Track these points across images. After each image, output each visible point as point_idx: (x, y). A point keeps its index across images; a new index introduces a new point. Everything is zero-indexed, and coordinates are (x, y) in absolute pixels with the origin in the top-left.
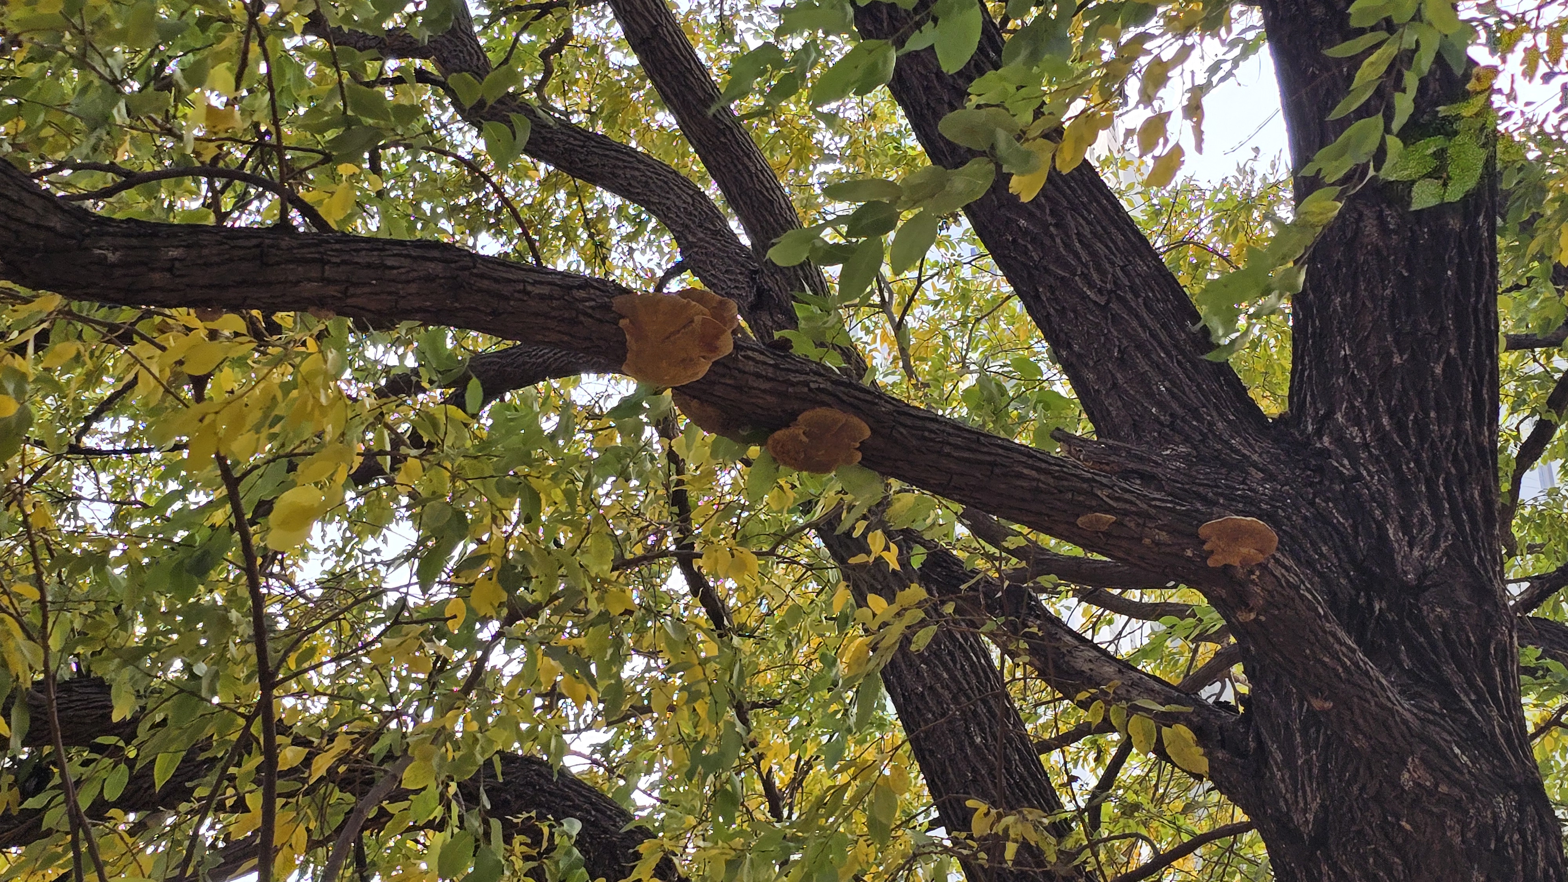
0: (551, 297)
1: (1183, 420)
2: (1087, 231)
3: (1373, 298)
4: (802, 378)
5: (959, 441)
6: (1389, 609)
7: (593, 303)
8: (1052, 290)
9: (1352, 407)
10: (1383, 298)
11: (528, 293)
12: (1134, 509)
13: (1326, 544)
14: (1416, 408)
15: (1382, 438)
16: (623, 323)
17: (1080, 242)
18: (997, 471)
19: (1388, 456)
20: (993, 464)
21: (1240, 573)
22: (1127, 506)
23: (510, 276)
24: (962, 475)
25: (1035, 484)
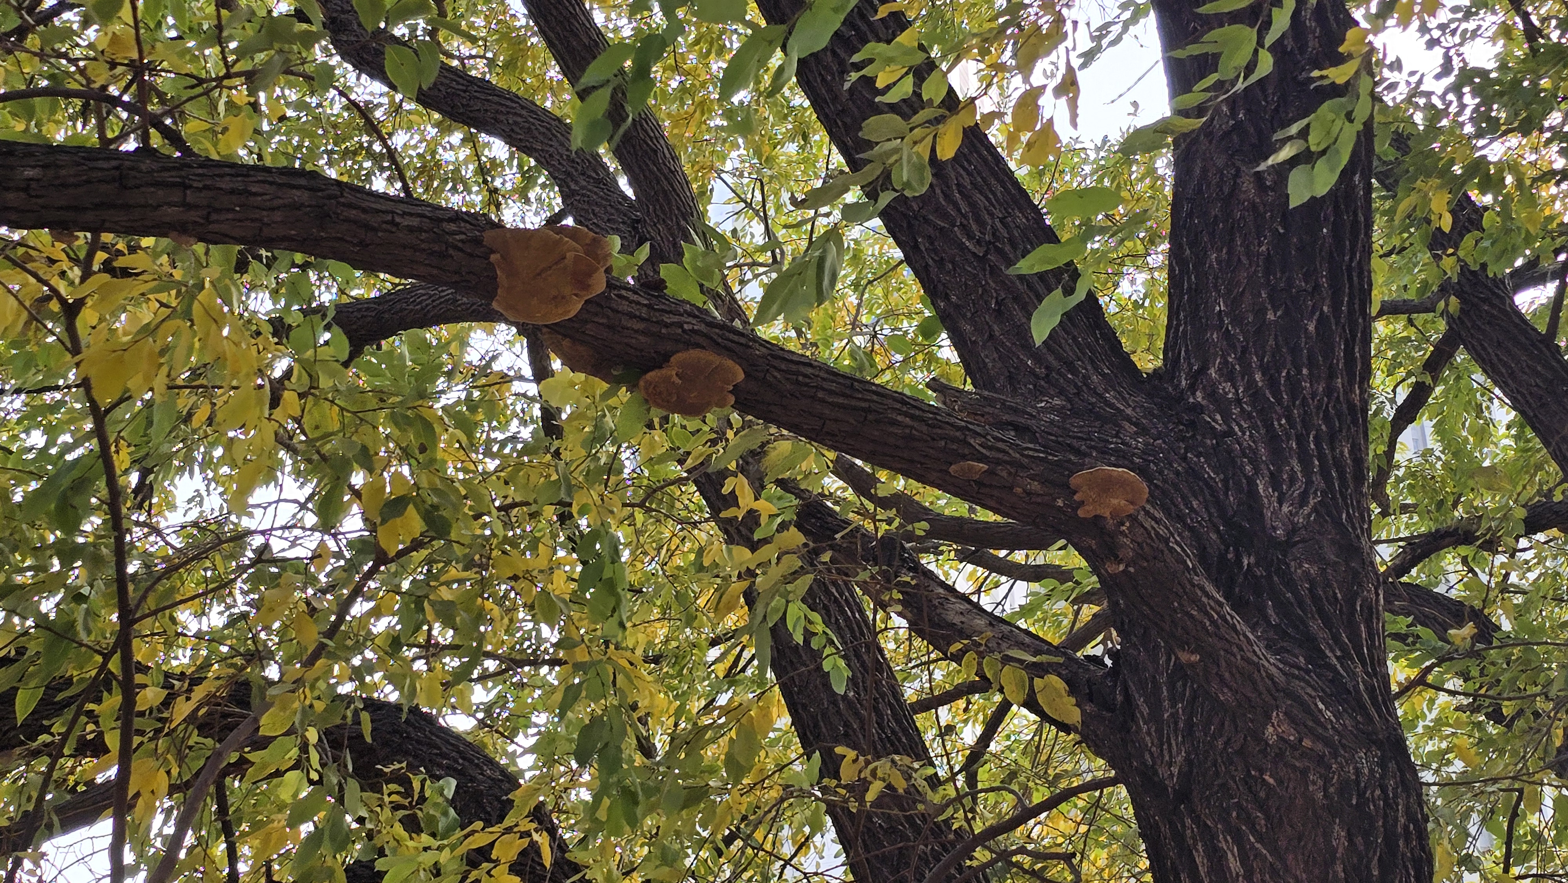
0: (420, 230)
1: (1059, 373)
2: (966, 181)
3: (1248, 254)
4: (676, 319)
5: (833, 386)
6: (1257, 564)
7: (463, 237)
8: (930, 239)
9: (1225, 362)
10: (1259, 254)
11: (397, 225)
12: (1006, 458)
13: (1196, 498)
14: (1289, 366)
15: (1256, 395)
16: (493, 258)
17: (960, 192)
18: (870, 417)
19: (1261, 412)
20: (868, 410)
21: (1110, 523)
22: (1000, 456)
23: (378, 206)
24: (836, 420)
25: (907, 431)
